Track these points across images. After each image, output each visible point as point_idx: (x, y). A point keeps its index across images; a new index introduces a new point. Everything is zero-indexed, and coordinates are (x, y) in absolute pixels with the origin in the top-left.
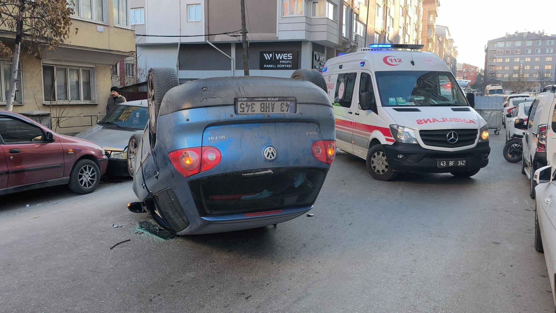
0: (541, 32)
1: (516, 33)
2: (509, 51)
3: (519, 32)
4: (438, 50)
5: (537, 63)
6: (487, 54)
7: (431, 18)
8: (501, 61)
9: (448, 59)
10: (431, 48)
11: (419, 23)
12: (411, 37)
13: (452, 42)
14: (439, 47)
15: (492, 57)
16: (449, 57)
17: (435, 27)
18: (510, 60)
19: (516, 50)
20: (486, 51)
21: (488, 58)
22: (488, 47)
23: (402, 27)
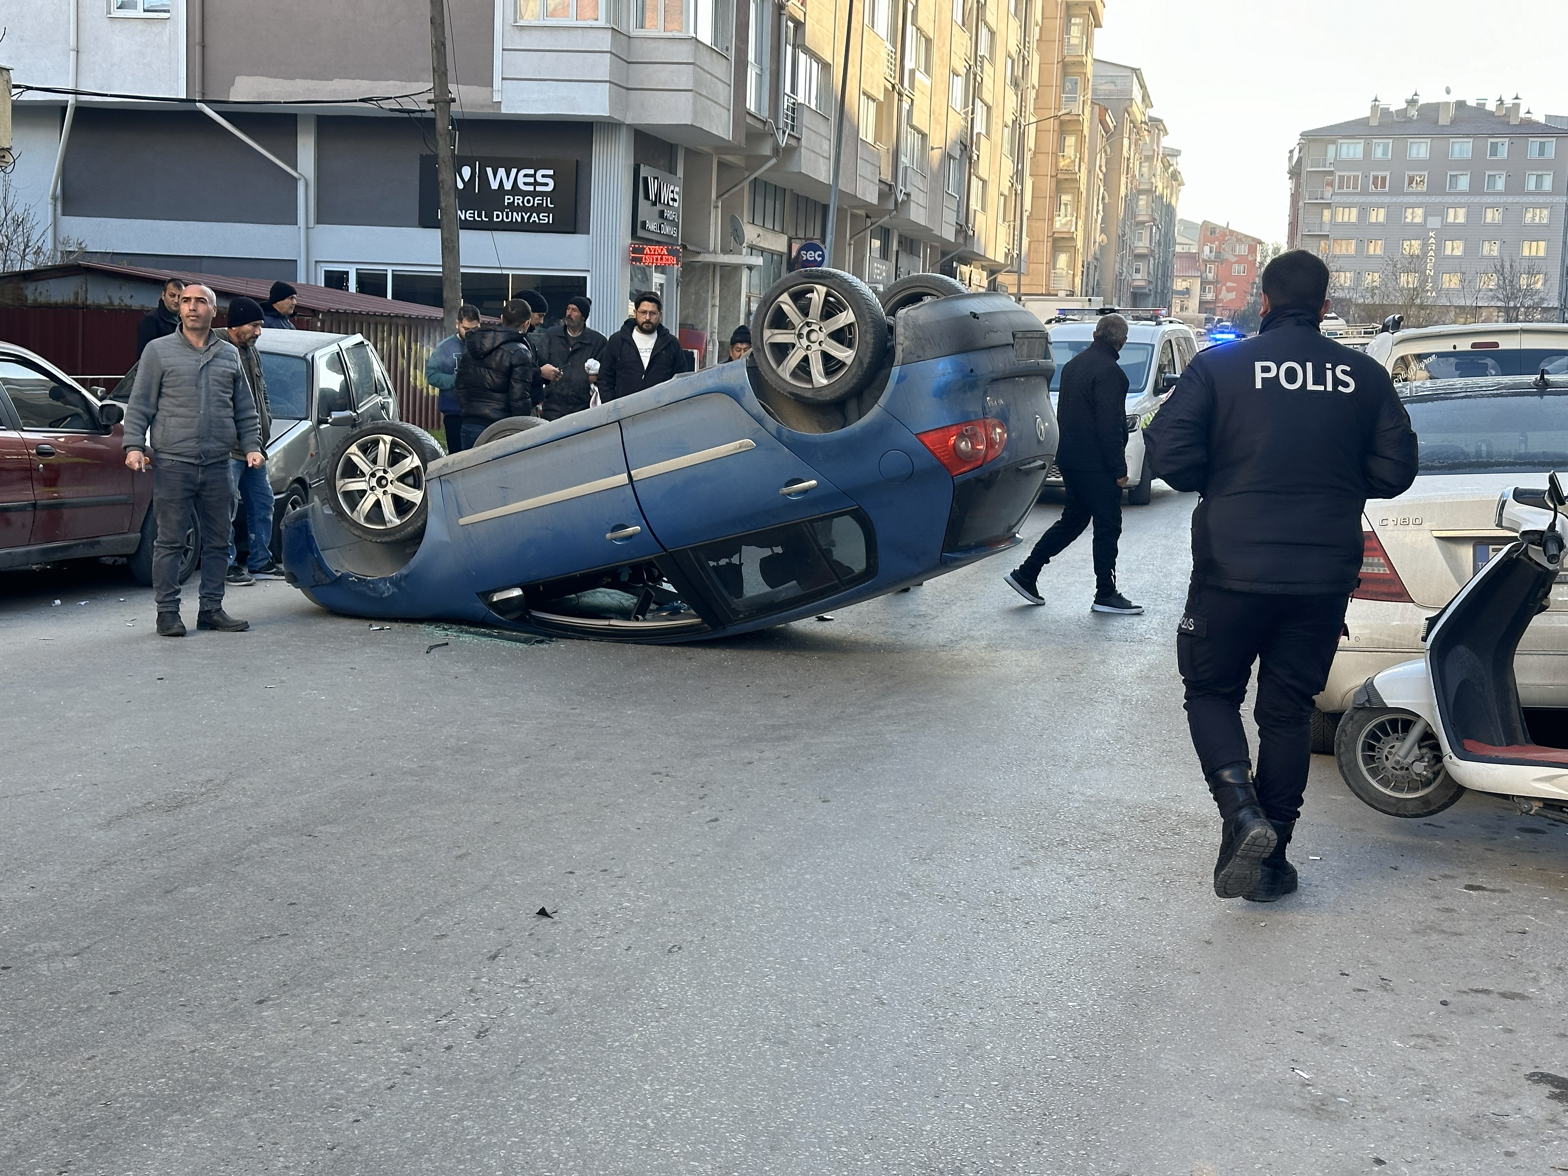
0: (1509, 102)
1: (1412, 102)
2: (1384, 179)
3: (1422, 101)
4: (1100, 167)
5: (1493, 233)
6: (1297, 186)
7: (1075, 31)
8: (1353, 219)
9: (1141, 203)
10: (1073, 157)
11: (1026, 53)
12: (995, 113)
13: (1158, 135)
14: (1105, 151)
15: (1317, 199)
16: (1144, 197)
17: (1089, 70)
18: (1388, 216)
19: (1411, 173)
20: (1295, 173)
21: (1301, 204)
22: (1300, 159)
23: (963, 71)
